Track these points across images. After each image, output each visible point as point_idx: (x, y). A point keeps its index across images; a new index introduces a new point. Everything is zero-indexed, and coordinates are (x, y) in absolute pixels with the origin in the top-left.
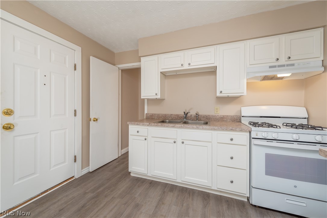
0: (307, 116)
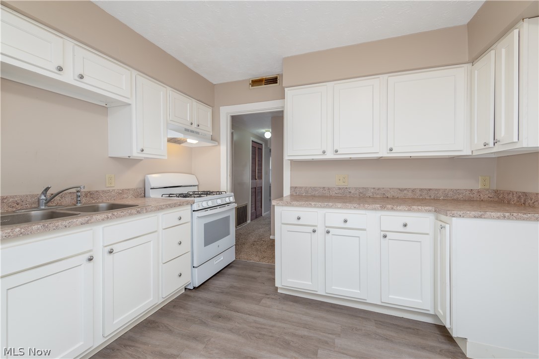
0: (197, 184)
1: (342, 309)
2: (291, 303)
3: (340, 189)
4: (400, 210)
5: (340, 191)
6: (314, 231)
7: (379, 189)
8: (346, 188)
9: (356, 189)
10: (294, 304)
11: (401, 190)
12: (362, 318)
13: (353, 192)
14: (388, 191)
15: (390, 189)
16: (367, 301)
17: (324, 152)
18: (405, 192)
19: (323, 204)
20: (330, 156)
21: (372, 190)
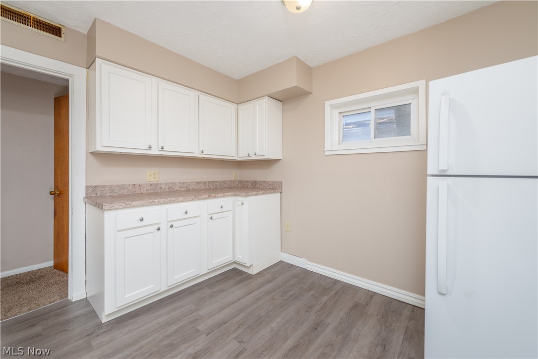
1: (180, 294)
2: (133, 320)
3: (151, 185)
4: (219, 197)
5: (152, 187)
6: (159, 229)
7: (183, 183)
8: (158, 184)
9: (166, 184)
10: (136, 318)
11: (198, 183)
12: (198, 290)
13: (163, 187)
14: (190, 184)
15: (191, 182)
16: (201, 274)
17: (150, 147)
18: (200, 184)
19: (162, 200)
20: (155, 151)
21: (179, 185)
